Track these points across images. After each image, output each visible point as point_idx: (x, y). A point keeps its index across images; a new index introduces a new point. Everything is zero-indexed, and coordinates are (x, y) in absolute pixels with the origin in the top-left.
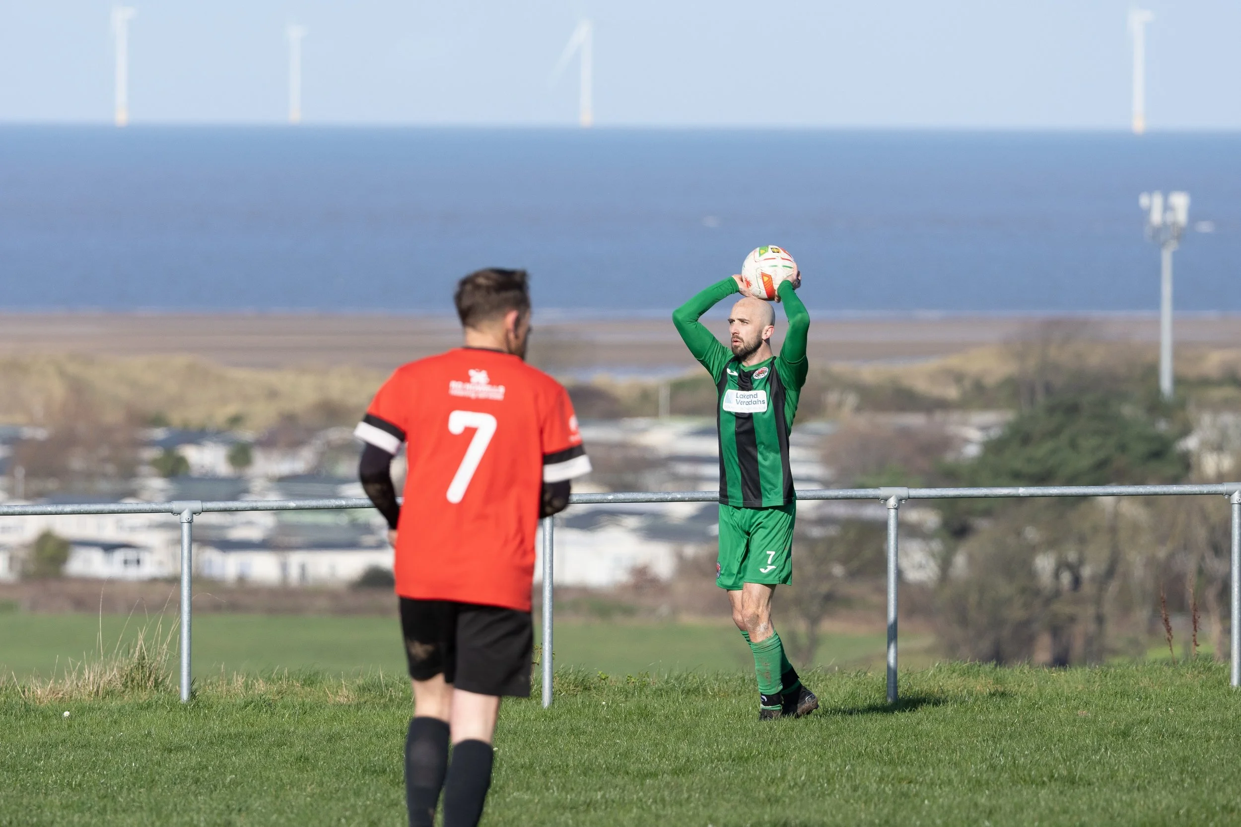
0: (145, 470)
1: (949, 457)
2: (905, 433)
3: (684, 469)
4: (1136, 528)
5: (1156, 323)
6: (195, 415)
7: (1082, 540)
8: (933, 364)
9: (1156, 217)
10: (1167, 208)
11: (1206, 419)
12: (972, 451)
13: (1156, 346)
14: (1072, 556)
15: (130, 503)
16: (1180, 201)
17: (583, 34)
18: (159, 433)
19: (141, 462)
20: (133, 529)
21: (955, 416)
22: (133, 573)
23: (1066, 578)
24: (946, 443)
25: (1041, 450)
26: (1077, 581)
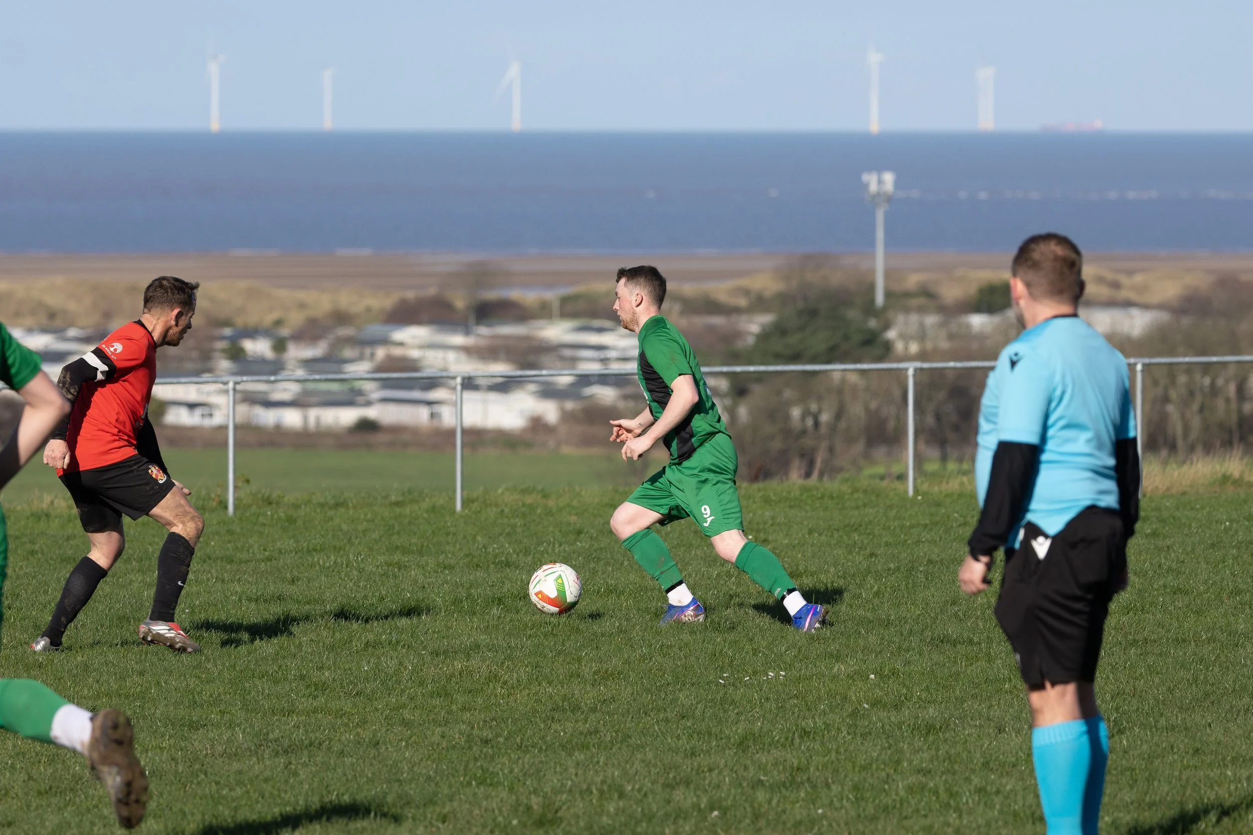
0: (217, 354)
1: (740, 345)
2: (711, 329)
3: (567, 353)
4: (854, 388)
5: (873, 256)
6: (252, 319)
7: (820, 398)
8: (729, 284)
9: (873, 187)
10: (880, 182)
11: (900, 318)
12: (751, 341)
13: (873, 272)
14: (814, 407)
15: (206, 377)
16: (889, 178)
17: (514, 71)
18: (227, 332)
19: (215, 350)
20: (209, 394)
21: (744, 318)
22: (208, 423)
23: (810, 422)
24: (738, 335)
25: (793, 340)
26: (817, 424)
